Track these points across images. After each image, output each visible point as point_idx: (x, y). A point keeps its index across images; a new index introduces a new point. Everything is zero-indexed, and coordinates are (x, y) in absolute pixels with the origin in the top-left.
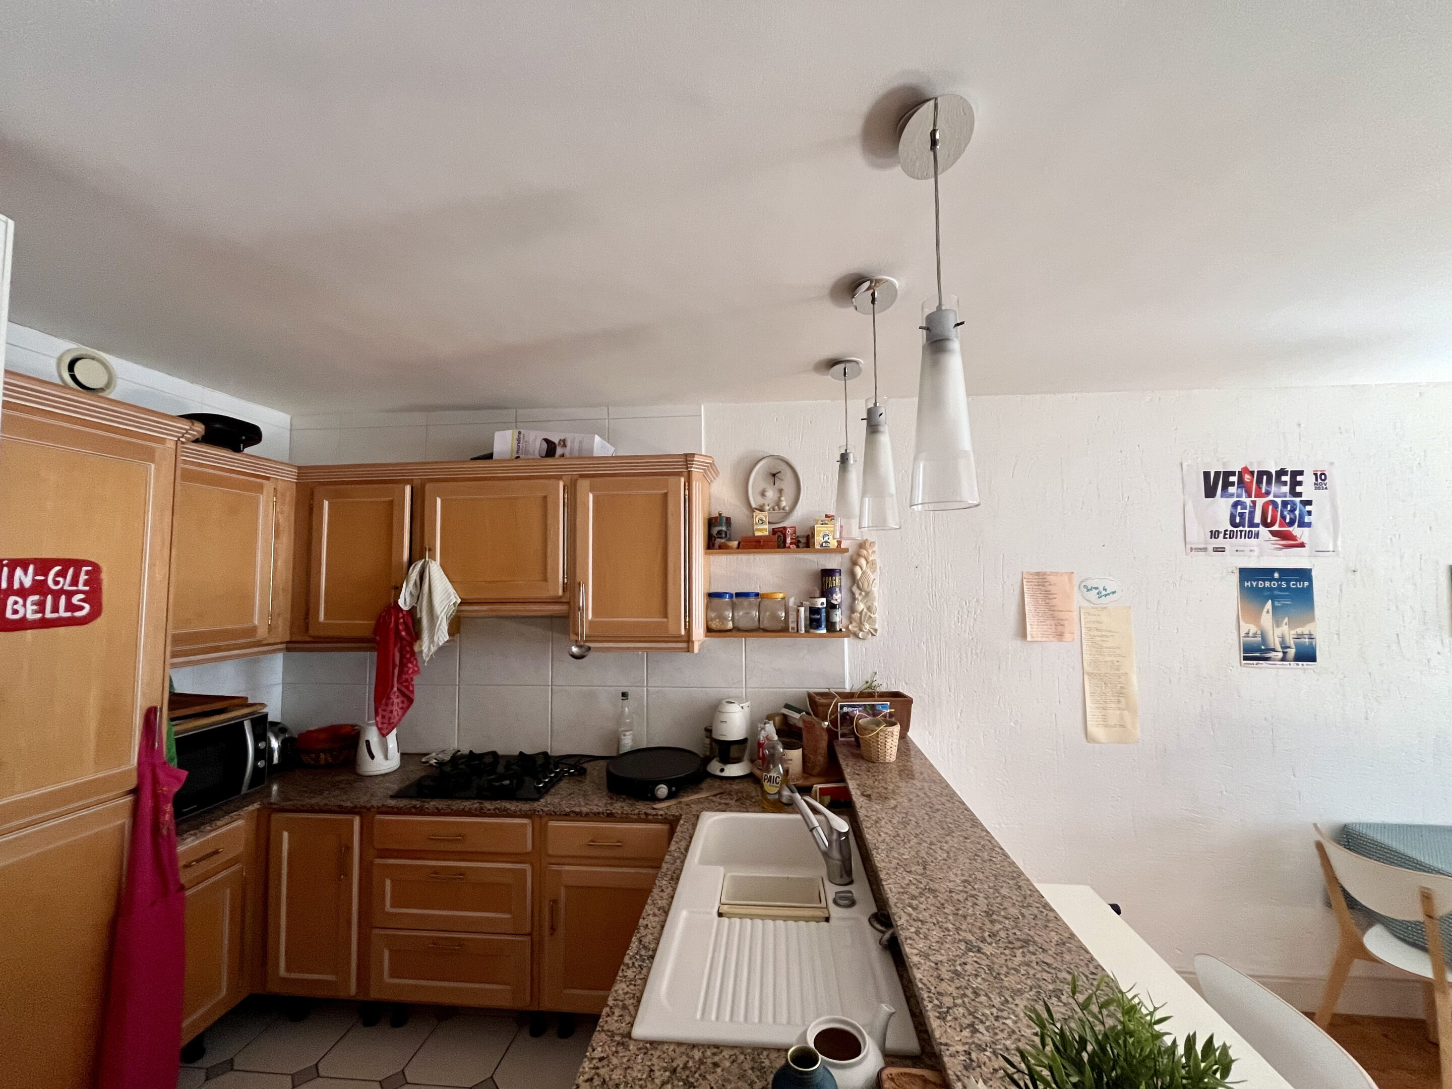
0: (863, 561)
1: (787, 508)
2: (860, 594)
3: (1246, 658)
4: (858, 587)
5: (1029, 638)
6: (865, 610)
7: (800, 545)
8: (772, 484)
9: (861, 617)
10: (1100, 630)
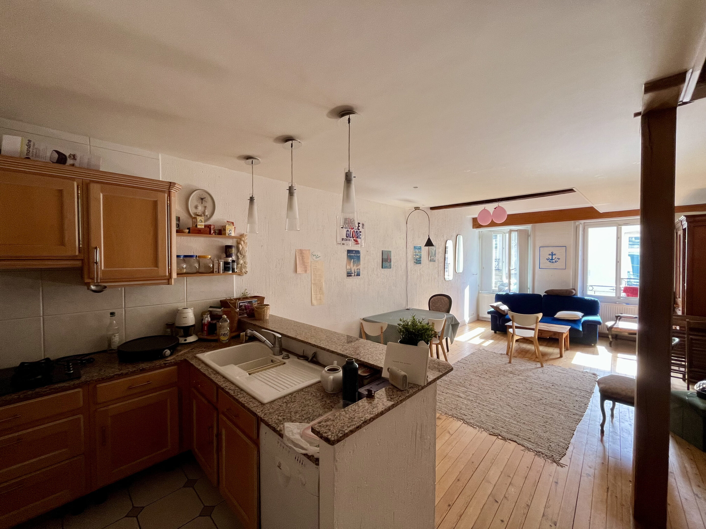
0: (242, 243)
1: (208, 216)
2: (241, 257)
3: (348, 276)
4: (240, 254)
5: (298, 273)
6: (243, 263)
7: (216, 233)
8: (201, 203)
9: (241, 267)
10: (316, 269)
